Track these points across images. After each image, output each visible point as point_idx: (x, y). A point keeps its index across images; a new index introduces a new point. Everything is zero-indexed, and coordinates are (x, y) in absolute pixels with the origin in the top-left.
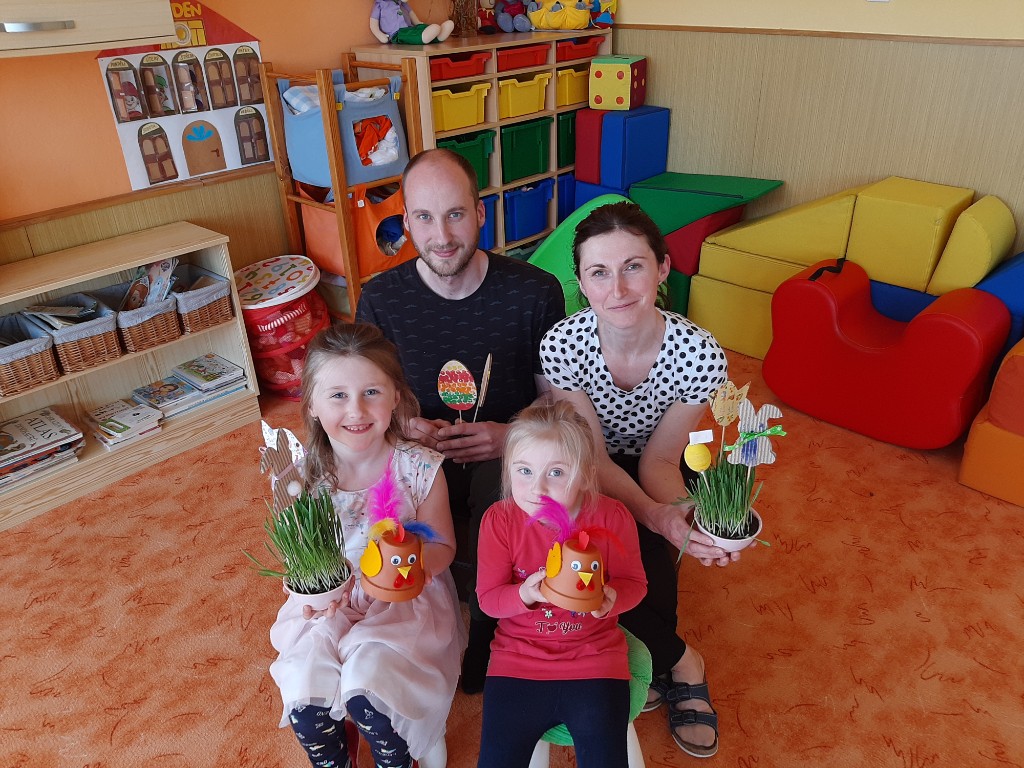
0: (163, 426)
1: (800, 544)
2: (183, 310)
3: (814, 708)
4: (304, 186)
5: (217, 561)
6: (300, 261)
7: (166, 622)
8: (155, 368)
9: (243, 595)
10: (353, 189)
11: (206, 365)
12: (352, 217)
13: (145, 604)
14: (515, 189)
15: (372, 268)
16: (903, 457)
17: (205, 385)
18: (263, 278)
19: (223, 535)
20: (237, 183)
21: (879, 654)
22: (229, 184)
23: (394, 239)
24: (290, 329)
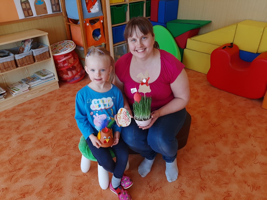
0: (30, 89)
1: (216, 124)
2: (35, 55)
3: (223, 172)
4: (71, 20)
5: (45, 128)
6: (70, 42)
7: (29, 146)
8: (28, 73)
9: (52, 138)
10: (85, 20)
11: (43, 72)
12: (85, 29)
13: (23, 140)
15: (91, 44)
17: (42, 78)
18: (59, 47)
20: (51, 18)
21: (241, 156)
22: (49, 19)
23: (98, 36)
24: (67, 62)
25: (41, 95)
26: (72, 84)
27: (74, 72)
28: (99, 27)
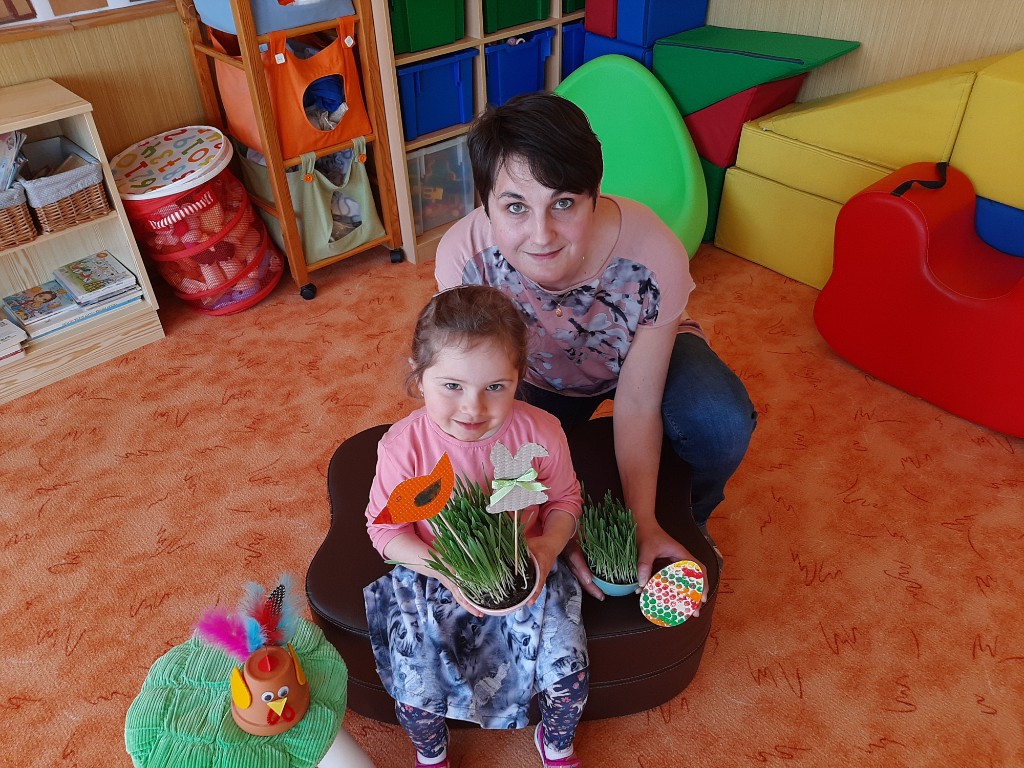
0: (27, 350)
1: (826, 570)
2: (36, 203)
4: (215, 33)
6: (209, 135)
8: (30, 270)
10: (267, 38)
11: (93, 267)
12: (267, 77)
14: (499, 42)
15: (300, 147)
16: (980, 441)
17: (85, 297)
18: (162, 157)
19: (75, 507)
20: (124, 27)
22: (113, 28)
23: (332, 107)
24: (193, 224)
25: (79, 369)
26: (222, 318)
27: (230, 268)
28: (337, 70)
